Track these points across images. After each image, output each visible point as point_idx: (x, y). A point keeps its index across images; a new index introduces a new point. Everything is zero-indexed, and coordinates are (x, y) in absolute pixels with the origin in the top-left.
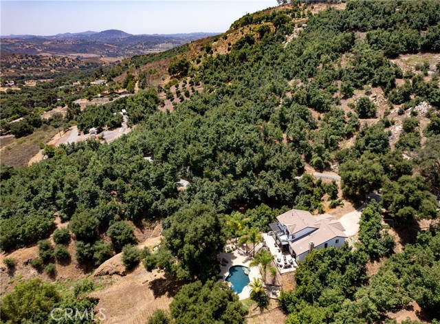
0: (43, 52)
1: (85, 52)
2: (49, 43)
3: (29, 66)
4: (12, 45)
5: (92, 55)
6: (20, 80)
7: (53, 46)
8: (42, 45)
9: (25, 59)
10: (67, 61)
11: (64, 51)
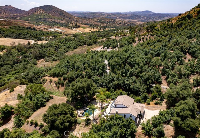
0: (119, 18)
1: (133, 19)
2: (122, 15)
3: (111, 23)
4: (110, 15)
5: (135, 20)
6: (105, 28)
7: (123, 16)
8: (119, 16)
9: (111, 21)
10: (124, 22)
11: (125, 18)
